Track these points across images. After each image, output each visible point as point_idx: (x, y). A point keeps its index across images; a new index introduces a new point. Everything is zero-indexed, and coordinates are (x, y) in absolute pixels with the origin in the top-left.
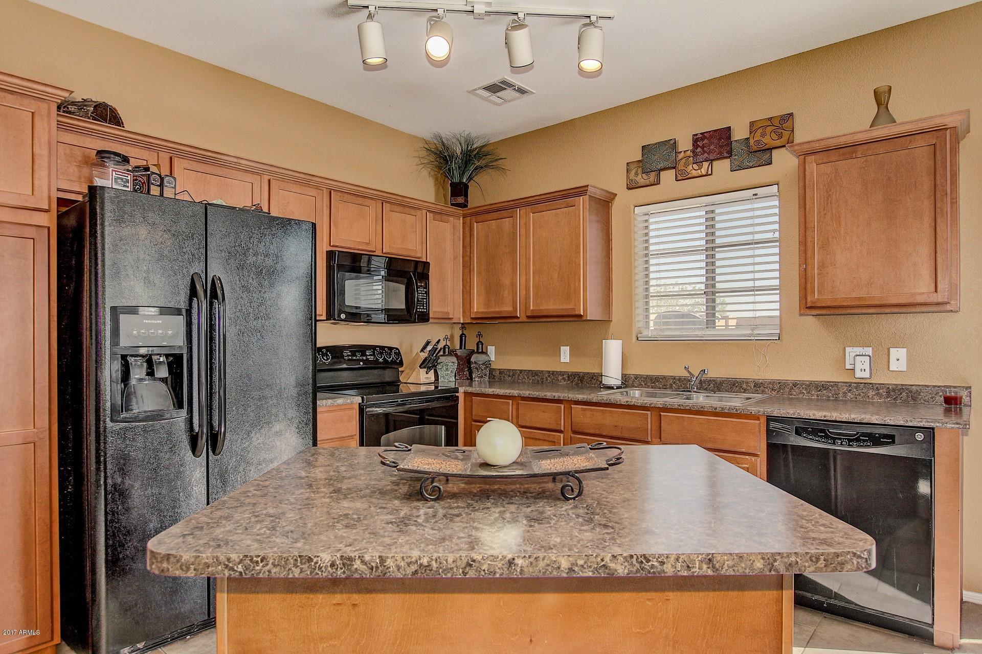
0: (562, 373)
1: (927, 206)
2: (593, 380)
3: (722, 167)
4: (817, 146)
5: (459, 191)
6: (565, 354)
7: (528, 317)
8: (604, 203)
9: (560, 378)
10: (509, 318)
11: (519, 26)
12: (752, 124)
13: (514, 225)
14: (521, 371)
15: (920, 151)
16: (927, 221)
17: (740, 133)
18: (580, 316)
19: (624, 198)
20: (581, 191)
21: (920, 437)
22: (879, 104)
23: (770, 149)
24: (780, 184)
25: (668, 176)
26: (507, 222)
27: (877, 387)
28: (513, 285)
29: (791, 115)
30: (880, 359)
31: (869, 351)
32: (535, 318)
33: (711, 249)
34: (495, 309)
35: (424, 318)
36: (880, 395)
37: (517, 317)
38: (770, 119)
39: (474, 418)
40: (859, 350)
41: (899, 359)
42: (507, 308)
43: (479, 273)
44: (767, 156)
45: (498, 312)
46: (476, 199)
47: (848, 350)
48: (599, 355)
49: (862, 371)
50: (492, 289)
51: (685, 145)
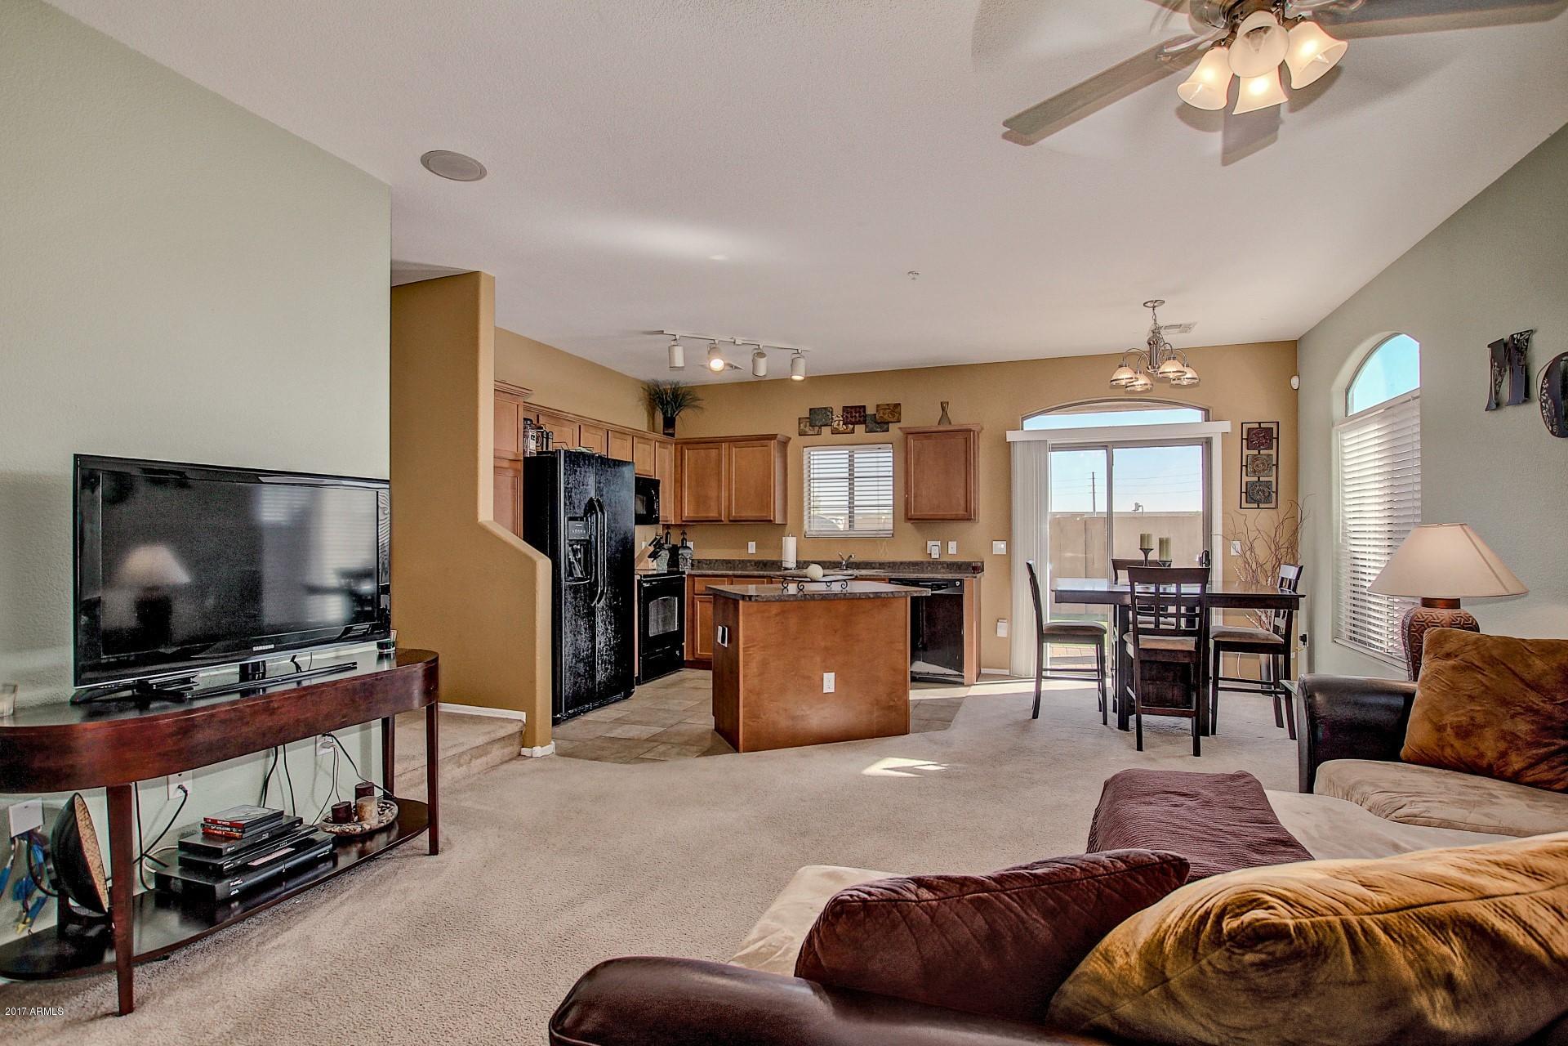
0: (750, 561)
1: (963, 467)
2: (777, 565)
3: (860, 429)
4: (913, 431)
5: (669, 423)
6: (752, 547)
7: (730, 521)
8: (784, 444)
9: (748, 564)
10: (716, 522)
11: (761, 355)
12: (878, 406)
13: (720, 455)
14: (717, 560)
15: (960, 440)
16: (963, 475)
17: (871, 411)
18: (771, 521)
19: (796, 441)
20: (773, 437)
21: (958, 583)
22: (943, 410)
23: (888, 423)
24: (894, 444)
25: (826, 430)
26: (714, 453)
27: (942, 563)
28: (719, 498)
29: (899, 404)
30: (944, 548)
31: (939, 543)
32: (735, 521)
33: (851, 478)
34: (702, 515)
35: (656, 521)
36: (943, 568)
37: (721, 521)
38: (888, 405)
39: (696, 592)
40: (934, 543)
41: (953, 547)
42: (713, 514)
43: (689, 488)
44: (886, 426)
45: (707, 517)
46: (682, 430)
47: (928, 542)
48: (780, 547)
49: (935, 555)
50: (700, 500)
51: (838, 412)
